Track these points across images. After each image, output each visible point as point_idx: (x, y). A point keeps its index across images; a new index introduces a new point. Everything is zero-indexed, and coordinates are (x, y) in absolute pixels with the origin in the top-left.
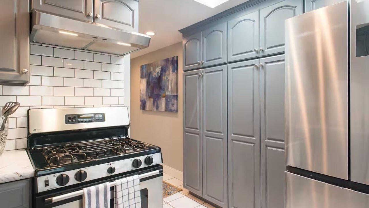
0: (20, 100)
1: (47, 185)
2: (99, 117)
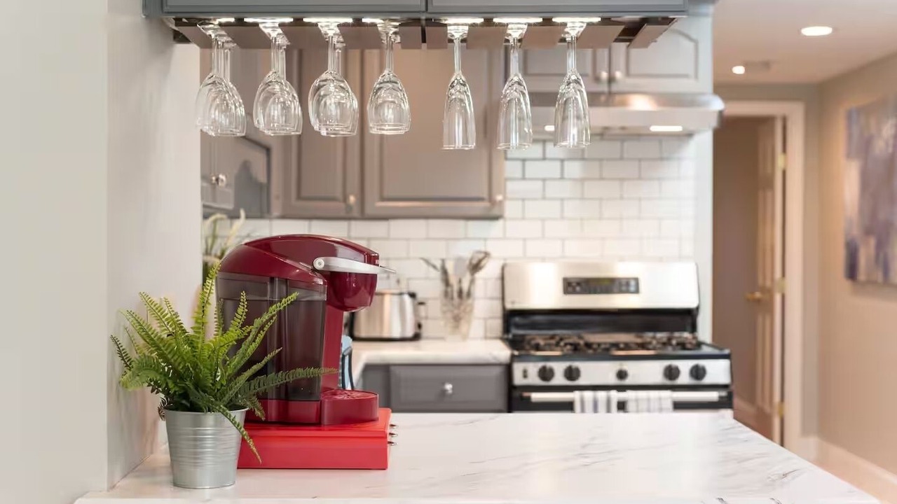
0: (490, 247)
1: (524, 376)
2: (627, 285)
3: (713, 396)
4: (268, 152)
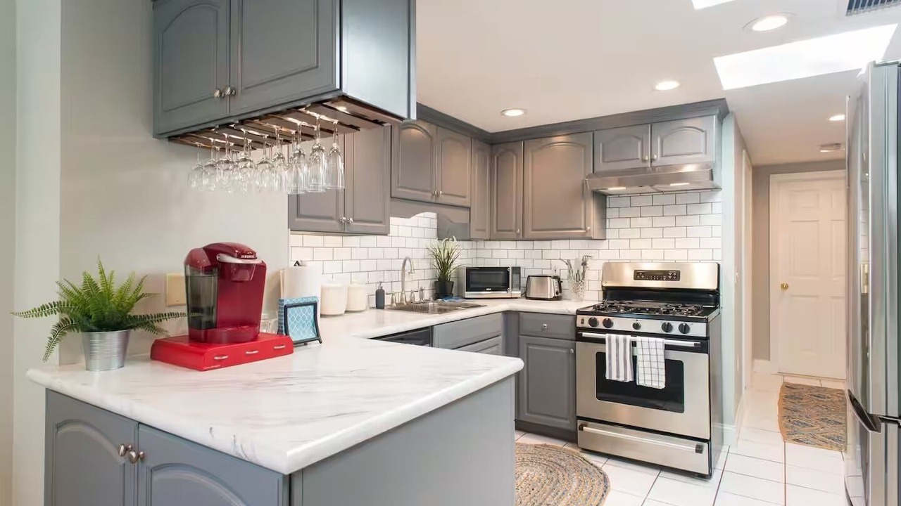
1: (582, 323)
2: (672, 275)
3: (691, 344)
4: (469, 208)
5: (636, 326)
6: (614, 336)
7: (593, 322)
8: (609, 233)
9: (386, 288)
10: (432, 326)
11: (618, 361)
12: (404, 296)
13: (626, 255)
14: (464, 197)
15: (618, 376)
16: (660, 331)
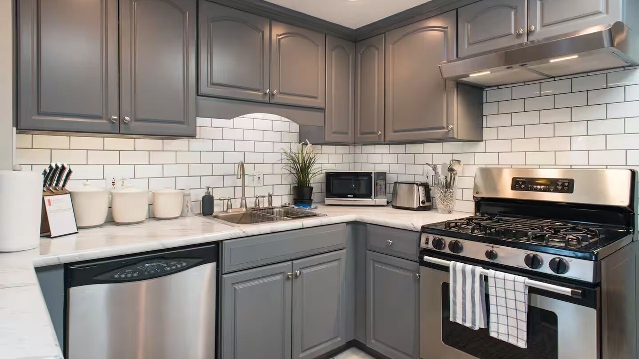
1: (427, 243)
2: (563, 185)
4: (322, 110)
5: (490, 254)
6: (460, 265)
7: (438, 244)
8: (486, 133)
9: (216, 195)
10: (222, 241)
11: (464, 298)
12: (229, 203)
13: (506, 159)
14: (315, 98)
15: (464, 320)
16: (522, 265)
